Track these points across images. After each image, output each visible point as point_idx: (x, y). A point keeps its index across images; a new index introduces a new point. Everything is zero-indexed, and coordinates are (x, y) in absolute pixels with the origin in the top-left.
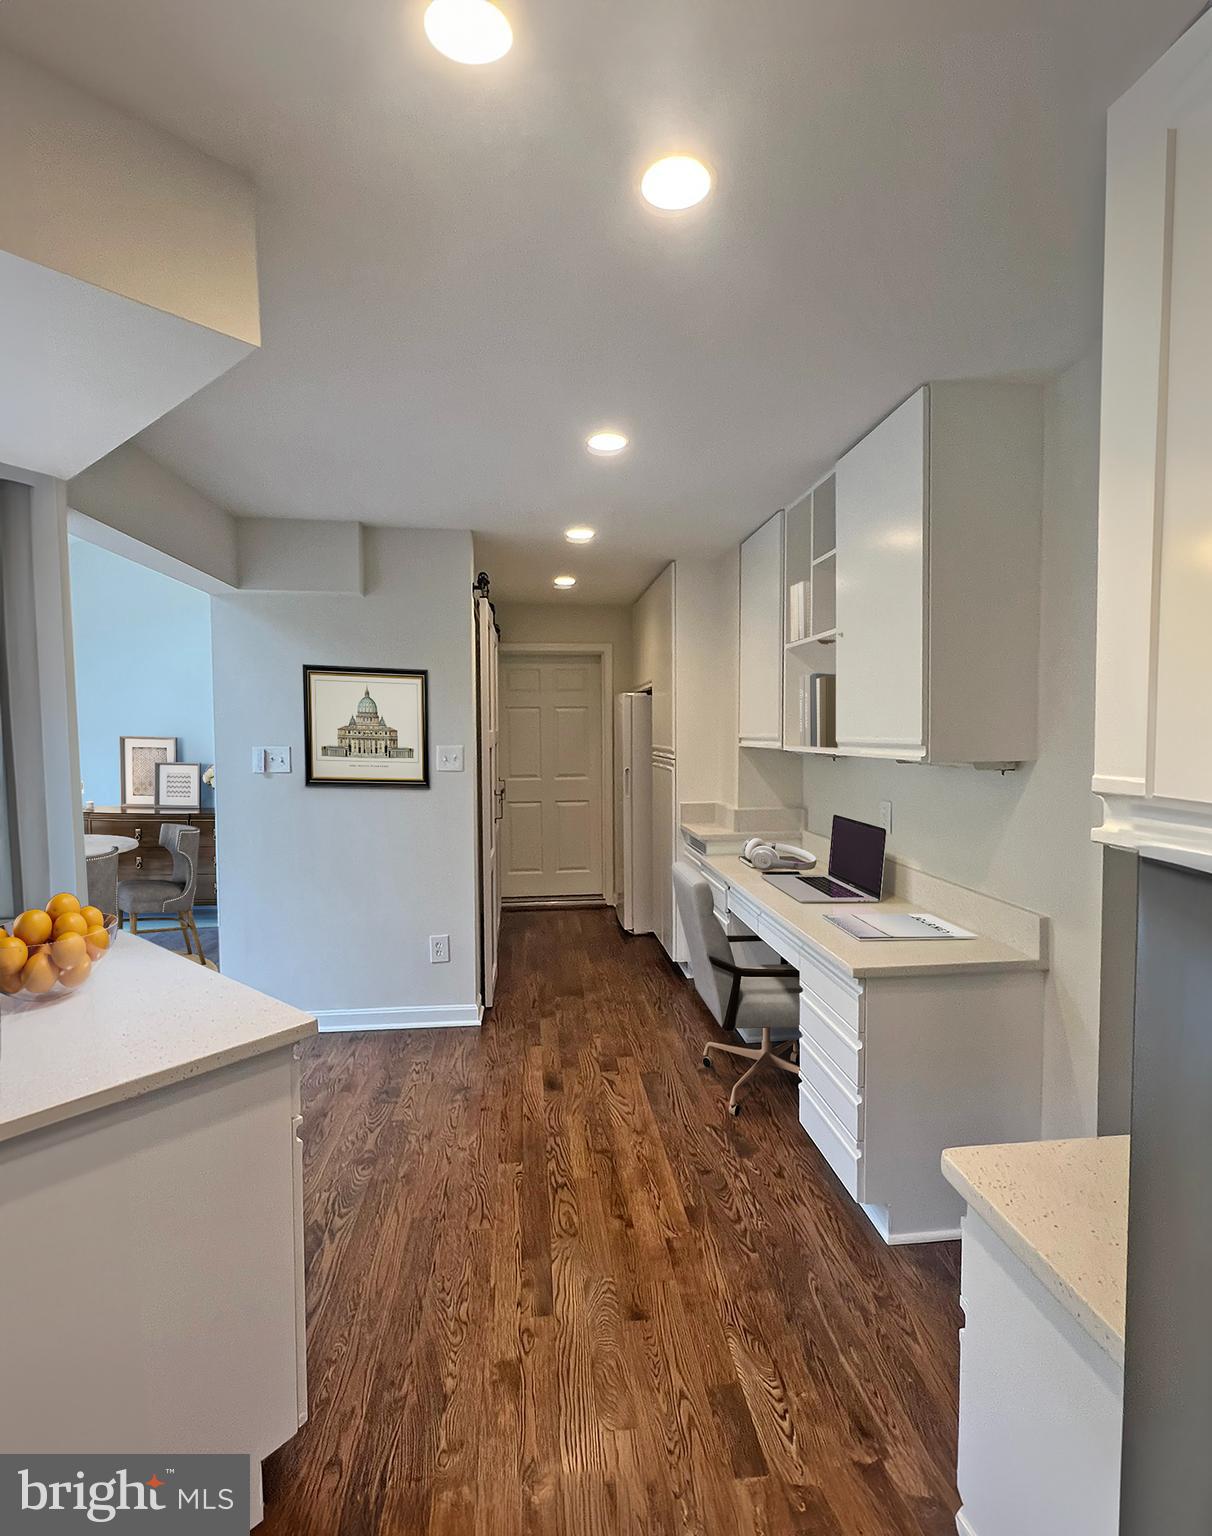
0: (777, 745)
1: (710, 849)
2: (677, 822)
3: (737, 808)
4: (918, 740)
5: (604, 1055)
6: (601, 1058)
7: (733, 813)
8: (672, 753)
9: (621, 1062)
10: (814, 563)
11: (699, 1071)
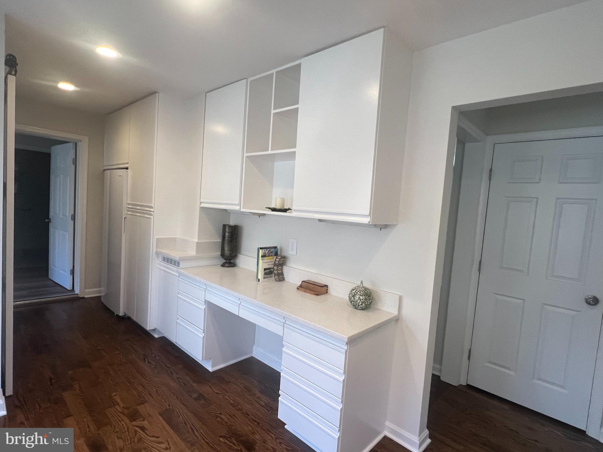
0: (237, 208)
1: (182, 265)
2: (153, 248)
3: (197, 241)
4: (367, 213)
5: (128, 408)
6: (126, 411)
7: (195, 243)
8: (152, 208)
9: (141, 409)
10: (273, 111)
11: (195, 399)
